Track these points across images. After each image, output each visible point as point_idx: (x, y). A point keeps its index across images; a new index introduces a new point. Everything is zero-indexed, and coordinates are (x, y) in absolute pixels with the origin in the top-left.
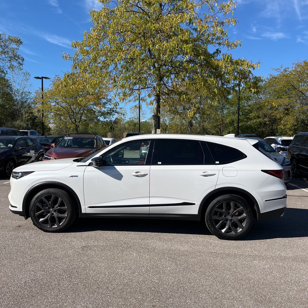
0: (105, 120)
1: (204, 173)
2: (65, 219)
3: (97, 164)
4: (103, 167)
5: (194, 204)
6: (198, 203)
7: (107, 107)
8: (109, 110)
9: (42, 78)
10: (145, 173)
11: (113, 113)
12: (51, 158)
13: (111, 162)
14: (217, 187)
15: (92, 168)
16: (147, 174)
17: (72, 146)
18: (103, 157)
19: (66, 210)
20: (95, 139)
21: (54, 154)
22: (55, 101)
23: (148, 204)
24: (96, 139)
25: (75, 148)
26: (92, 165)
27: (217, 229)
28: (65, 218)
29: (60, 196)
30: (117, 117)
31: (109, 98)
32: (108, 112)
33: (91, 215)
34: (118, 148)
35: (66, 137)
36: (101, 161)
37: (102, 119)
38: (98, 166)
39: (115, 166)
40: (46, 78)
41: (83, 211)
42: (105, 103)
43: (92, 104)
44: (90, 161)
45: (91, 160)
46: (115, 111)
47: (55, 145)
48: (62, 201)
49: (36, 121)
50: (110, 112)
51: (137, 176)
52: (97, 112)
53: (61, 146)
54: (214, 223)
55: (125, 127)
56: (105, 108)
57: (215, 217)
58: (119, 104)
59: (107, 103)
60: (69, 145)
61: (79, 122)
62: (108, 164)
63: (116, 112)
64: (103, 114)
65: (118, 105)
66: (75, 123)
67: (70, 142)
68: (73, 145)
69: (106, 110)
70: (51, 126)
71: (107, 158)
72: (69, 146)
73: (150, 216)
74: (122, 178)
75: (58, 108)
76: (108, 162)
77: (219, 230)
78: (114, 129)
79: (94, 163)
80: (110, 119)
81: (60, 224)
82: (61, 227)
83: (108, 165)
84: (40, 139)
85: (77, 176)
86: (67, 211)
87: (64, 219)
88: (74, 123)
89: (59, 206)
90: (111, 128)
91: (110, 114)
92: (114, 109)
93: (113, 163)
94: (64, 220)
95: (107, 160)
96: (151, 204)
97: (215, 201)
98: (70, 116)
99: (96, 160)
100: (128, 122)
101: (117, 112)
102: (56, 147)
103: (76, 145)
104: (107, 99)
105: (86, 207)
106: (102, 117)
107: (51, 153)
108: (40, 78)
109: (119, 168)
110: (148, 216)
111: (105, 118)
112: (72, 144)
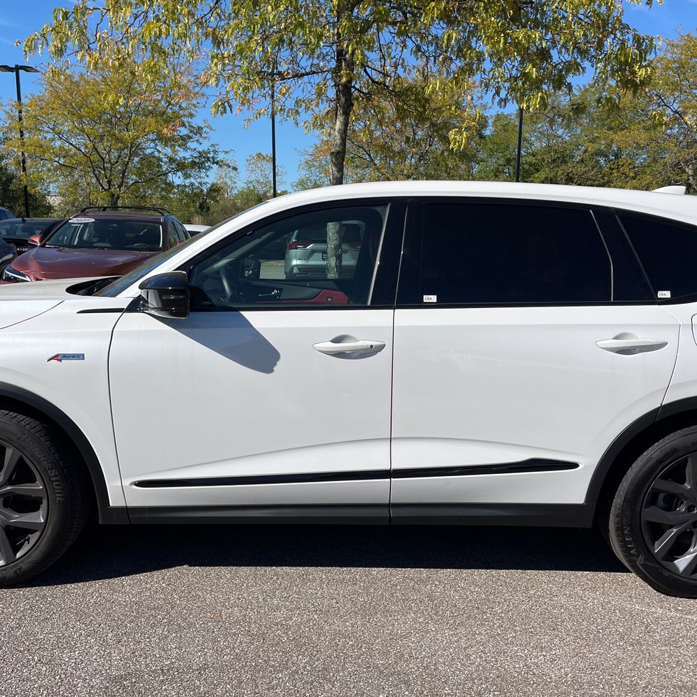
0: (187, 182)
1: (616, 338)
2: (37, 535)
3: (165, 306)
4: (193, 315)
5: (575, 465)
6: (589, 460)
7: (193, 147)
8: (196, 157)
9: (17, 69)
10: (374, 343)
11: (207, 165)
12: (27, 279)
13: (225, 297)
14: (671, 397)
15: (143, 322)
16: (382, 347)
17: (95, 245)
18: (190, 273)
19: (42, 498)
20: (161, 223)
21: (34, 265)
22: (53, 129)
23: (385, 466)
24: (165, 225)
25: (103, 248)
26: (144, 306)
27: (659, 559)
28: (35, 531)
29: (9, 441)
30: (215, 181)
31: (196, 122)
32: (193, 162)
33: (147, 515)
34: (252, 237)
35: (75, 217)
36: (182, 292)
37: (177, 179)
38: (172, 313)
39: (244, 313)
40: (26, 69)
41: (115, 500)
42: (185, 139)
43: (153, 141)
44: (134, 291)
45: (141, 287)
46: (213, 158)
47: (41, 241)
48: (21, 459)
49: (12, 187)
50: (201, 162)
51: (340, 355)
52: (165, 160)
53: (59, 245)
54: (647, 537)
55: (235, 204)
56: (186, 149)
57: (653, 514)
58: (230, 106)
59: (190, 138)
60: (86, 242)
61: (120, 187)
62: (213, 305)
63: (214, 163)
64: (181, 166)
65: (228, 108)
66: (110, 188)
67: (90, 232)
68: (98, 242)
69: (188, 154)
70: (54, 201)
71: (206, 277)
72: (83, 245)
73: (393, 513)
74: (275, 364)
75: (61, 148)
76: (210, 296)
77: (665, 563)
78: (208, 208)
79: (153, 301)
80: (199, 180)
81: (18, 555)
82: (24, 566)
83: (213, 308)
84: (8, 227)
85: (80, 357)
86: (45, 501)
87: (33, 532)
88: (105, 190)
89: (10, 481)
90: (201, 206)
91: (199, 168)
92: (208, 155)
93: (232, 299)
94: (33, 538)
95: (207, 287)
96: (396, 466)
97: (653, 452)
98: (94, 171)
99: (161, 286)
100: (242, 193)
101: (217, 163)
102: (43, 246)
103: (105, 242)
104: (190, 126)
105: (126, 483)
106: (179, 174)
107: (25, 265)
108: (10, 69)
109: (259, 320)
110: (384, 513)
111: (187, 176)
112: (95, 240)
